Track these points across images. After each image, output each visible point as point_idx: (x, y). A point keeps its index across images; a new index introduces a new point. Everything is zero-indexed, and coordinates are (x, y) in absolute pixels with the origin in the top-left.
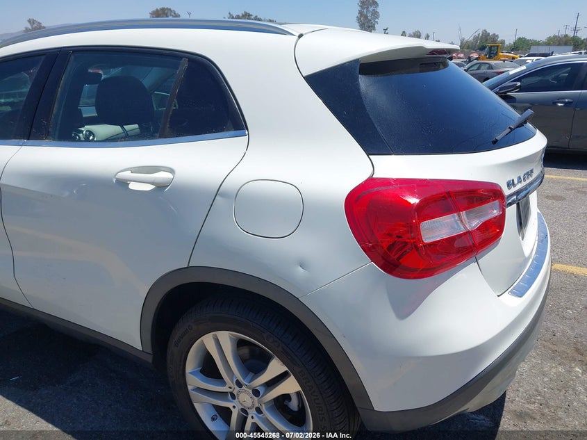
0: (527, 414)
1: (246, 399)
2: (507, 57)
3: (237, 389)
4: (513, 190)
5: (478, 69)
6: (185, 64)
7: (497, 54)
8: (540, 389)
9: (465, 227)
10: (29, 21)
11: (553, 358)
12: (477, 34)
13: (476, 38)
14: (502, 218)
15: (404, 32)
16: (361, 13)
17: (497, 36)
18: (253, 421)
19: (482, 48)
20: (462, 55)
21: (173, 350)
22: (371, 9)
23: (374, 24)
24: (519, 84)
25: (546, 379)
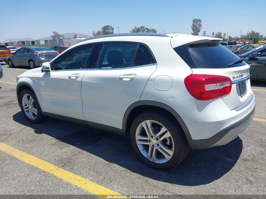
0: (247, 160)
1: (154, 141)
2: (263, 43)
3: (151, 138)
4: (235, 80)
5: (247, 48)
6: (138, 46)
7: (258, 41)
8: (253, 154)
9: (218, 88)
10: (53, 33)
11: (260, 146)
12: (249, 33)
13: (248, 35)
14: (230, 87)
15: (213, 33)
16: (193, 25)
17: (259, 33)
18: (156, 148)
19: (251, 39)
20: (242, 42)
21: (132, 127)
22: (198, 23)
23: (199, 30)
24: (260, 53)
25: (256, 151)
